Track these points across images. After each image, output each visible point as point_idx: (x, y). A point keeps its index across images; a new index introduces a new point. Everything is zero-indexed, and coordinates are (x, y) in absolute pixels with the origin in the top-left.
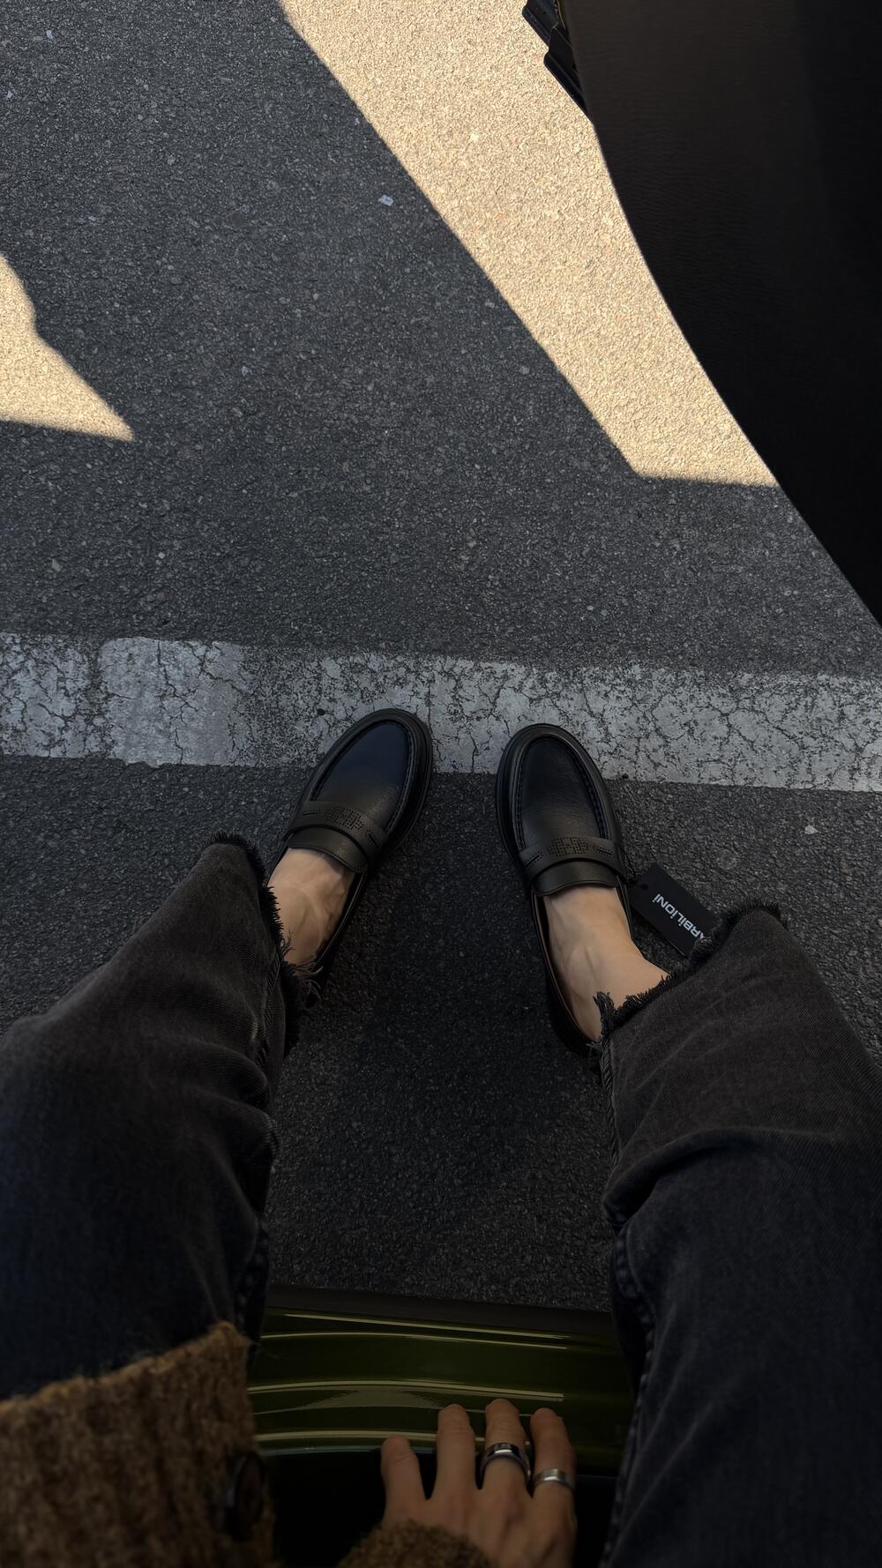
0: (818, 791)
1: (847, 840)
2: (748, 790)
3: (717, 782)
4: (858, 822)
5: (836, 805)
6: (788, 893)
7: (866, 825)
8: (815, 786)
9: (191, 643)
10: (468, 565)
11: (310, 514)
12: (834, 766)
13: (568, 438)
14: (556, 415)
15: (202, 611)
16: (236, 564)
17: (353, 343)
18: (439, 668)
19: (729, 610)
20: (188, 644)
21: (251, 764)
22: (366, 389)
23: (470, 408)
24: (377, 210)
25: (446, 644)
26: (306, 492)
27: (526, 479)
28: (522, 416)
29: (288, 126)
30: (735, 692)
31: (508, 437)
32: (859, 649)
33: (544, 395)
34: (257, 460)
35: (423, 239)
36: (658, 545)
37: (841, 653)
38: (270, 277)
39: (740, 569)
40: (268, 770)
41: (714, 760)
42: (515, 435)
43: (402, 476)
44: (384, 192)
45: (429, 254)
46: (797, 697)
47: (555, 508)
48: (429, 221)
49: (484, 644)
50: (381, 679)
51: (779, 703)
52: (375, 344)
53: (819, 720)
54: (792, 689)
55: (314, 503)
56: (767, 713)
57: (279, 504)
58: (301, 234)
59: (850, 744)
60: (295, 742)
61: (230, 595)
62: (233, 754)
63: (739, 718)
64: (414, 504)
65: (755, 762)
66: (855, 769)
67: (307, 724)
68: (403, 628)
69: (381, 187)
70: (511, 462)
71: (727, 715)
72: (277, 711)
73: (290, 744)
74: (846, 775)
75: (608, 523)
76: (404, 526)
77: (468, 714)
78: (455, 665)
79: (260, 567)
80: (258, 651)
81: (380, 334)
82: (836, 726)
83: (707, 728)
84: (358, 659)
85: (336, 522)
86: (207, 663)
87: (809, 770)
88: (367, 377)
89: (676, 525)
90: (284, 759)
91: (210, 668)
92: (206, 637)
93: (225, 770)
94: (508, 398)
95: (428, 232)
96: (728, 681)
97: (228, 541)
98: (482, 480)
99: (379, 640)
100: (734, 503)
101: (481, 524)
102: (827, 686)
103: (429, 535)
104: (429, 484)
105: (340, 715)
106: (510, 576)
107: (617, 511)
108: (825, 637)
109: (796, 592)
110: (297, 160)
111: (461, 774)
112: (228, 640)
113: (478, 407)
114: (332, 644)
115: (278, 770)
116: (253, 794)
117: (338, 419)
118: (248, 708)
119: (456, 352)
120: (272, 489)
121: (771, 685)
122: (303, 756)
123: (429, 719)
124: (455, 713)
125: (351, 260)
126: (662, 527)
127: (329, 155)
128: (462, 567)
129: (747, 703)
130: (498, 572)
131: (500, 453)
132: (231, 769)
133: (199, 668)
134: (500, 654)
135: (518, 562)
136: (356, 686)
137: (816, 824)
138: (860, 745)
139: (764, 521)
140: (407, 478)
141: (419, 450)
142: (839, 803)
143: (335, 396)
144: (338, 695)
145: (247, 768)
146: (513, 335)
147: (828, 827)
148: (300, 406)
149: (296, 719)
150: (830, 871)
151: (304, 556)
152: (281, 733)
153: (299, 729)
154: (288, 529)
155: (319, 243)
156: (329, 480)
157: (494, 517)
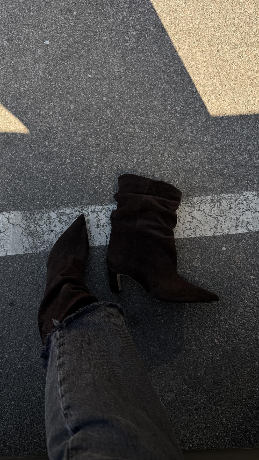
0: (225, 235)
1: (237, 251)
2: (201, 238)
3: (190, 236)
4: (240, 244)
5: (232, 239)
6: (218, 271)
7: (243, 244)
8: (224, 234)
9: (3, 213)
10: (95, 172)
11: (37, 162)
12: (230, 226)
13: (124, 121)
14: (118, 113)
15: (5, 201)
16: (14, 183)
17: (43, 97)
18: (90, 210)
19: (187, 176)
20: (2, 214)
21: (31, 252)
22: (50, 114)
23: (88, 115)
24: (44, 46)
25: (91, 201)
26: (35, 154)
27: (111, 138)
28: (106, 116)
29: (7, 19)
30: (193, 205)
31: (102, 124)
32: (234, 183)
33: (113, 107)
34: (16, 145)
35: (62, 55)
36: (160, 156)
37: (228, 185)
38: (10, 77)
39: (190, 161)
40: (37, 253)
41: (188, 229)
42: (105, 123)
43: (67, 143)
44: (46, 39)
45: (65, 60)
46: (214, 203)
47: (122, 147)
48: (63, 48)
49: (105, 200)
50: (71, 217)
51: (208, 206)
52: (51, 97)
53: (223, 210)
54: (212, 201)
55: (38, 157)
56: (204, 210)
57: (26, 160)
58: (18, 60)
59: (234, 217)
60: (45, 242)
61: (14, 194)
62: (24, 250)
63: (195, 214)
64: (73, 153)
65: (202, 228)
66: (237, 226)
67: (48, 236)
68: (76, 197)
69: (44, 37)
70: (105, 133)
71: (191, 213)
72: (36, 232)
73: (43, 243)
74: (234, 228)
75: (142, 150)
76: (71, 162)
77: (102, 225)
78: (95, 208)
79: (23, 183)
80: (27, 212)
81: (52, 92)
82: (229, 211)
83: (184, 218)
84: (62, 211)
85: (47, 163)
86: (10, 219)
87: (221, 228)
88: (50, 109)
89: (165, 148)
90: (42, 249)
91: (11, 221)
92: (8, 210)
93: (22, 255)
94: (100, 110)
95: (64, 52)
96: (190, 201)
97: (10, 175)
98: (95, 141)
99: (68, 203)
100: (185, 137)
101: (98, 157)
102: (224, 198)
103: (80, 164)
104: (77, 145)
105: (59, 231)
106: (110, 174)
107: (144, 146)
108: (222, 181)
109: (210, 166)
110: (13, 32)
111: (103, 245)
112: (16, 210)
113: (90, 114)
114: (52, 207)
115: (40, 253)
116: (33, 262)
117: (42, 126)
118: (27, 233)
119: (79, 95)
120: (22, 154)
121: (205, 200)
122: (48, 247)
123: (89, 228)
124: (98, 224)
125: (38, 67)
126: (160, 149)
127: (24, 28)
128: (93, 173)
129: (197, 208)
130: (106, 173)
131: (100, 130)
132: (24, 255)
133: (7, 221)
134: (110, 202)
135: (112, 169)
136: (62, 220)
137: (226, 246)
138: (238, 217)
139: (196, 142)
140: (69, 144)
141: (72, 133)
142: (233, 239)
143: (39, 118)
144: (57, 224)
145: (29, 254)
146: (99, 86)
147: (230, 247)
148: (28, 123)
149: (44, 234)
150: (232, 262)
151: (37, 177)
152: (39, 240)
153: (45, 238)
154: (30, 168)
155: (25, 62)
156: (42, 148)
157: (102, 154)
